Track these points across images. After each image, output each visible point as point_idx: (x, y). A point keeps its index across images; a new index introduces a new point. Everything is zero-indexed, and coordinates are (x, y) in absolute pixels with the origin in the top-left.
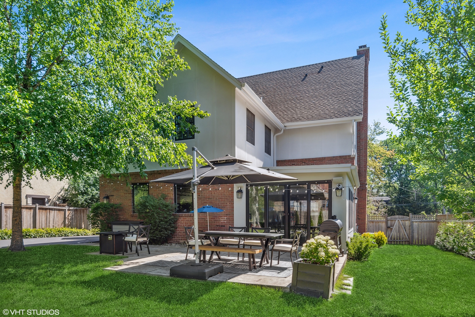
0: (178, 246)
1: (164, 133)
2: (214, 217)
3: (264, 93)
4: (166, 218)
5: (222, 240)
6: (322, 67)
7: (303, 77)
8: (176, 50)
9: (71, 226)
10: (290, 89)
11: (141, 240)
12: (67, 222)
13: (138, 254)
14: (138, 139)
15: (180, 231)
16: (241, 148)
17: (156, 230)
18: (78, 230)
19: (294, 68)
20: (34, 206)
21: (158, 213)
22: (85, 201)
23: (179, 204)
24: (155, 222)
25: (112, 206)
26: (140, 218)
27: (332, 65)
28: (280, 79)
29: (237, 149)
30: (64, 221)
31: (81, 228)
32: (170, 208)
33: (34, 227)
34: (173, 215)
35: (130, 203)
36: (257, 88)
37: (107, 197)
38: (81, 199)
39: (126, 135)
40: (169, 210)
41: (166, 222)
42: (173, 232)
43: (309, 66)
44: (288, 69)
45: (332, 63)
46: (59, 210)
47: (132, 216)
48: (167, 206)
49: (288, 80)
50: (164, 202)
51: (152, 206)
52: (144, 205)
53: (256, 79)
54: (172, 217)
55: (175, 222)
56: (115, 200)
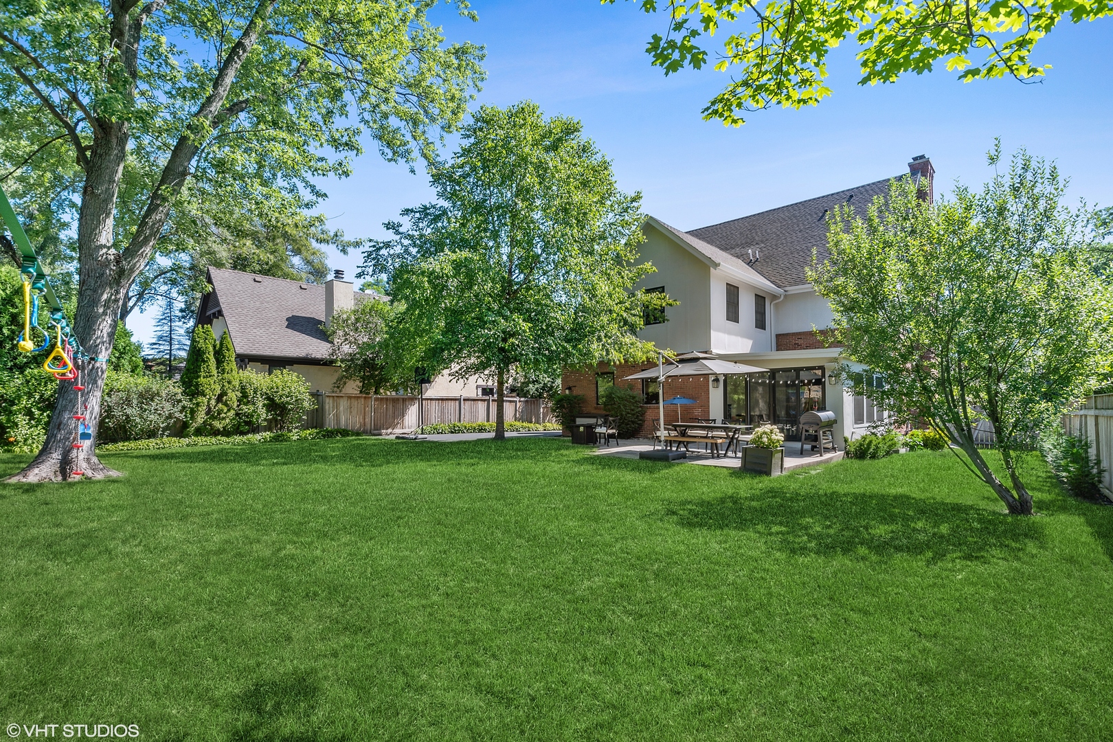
0: (646, 440)
1: (633, 329)
2: (686, 409)
3: (762, 242)
4: (633, 410)
5: (690, 432)
6: (851, 196)
7: (821, 215)
8: (645, 237)
9: (522, 419)
10: (799, 234)
11: (610, 431)
12: (518, 416)
13: (607, 444)
14: (609, 341)
15: (647, 424)
16: (719, 330)
17: (623, 423)
18: (529, 425)
19: (810, 200)
20: (488, 398)
21: (625, 406)
22: (537, 390)
23: (647, 394)
24: (622, 415)
25: (575, 397)
26: (605, 410)
27: (867, 191)
28: (787, 219)
29: (713, 333)
30: (515, 414)
31: (531, 422)
32: (637, 399)
33: (488, 421)
34: (641, 407)
35: (594, 395)
36: (754, 234)
37: (569, 388)
38: (532, 388)
39: (599, 339)
40: (636, 401)
41: (634, 415)
42: (641, 426)
43: (832, 194)
44: (800, 203)
45: (868, 187)
46: (511, 401)
47: (596, 408)
48: (634, 398)
49: (798, 220)
50: (631, 393)
51: (619, 397)
52: (609, 396)
53: (754, 221)
54: (640, 409)
55: (643, 415)
56: (576, 392)
